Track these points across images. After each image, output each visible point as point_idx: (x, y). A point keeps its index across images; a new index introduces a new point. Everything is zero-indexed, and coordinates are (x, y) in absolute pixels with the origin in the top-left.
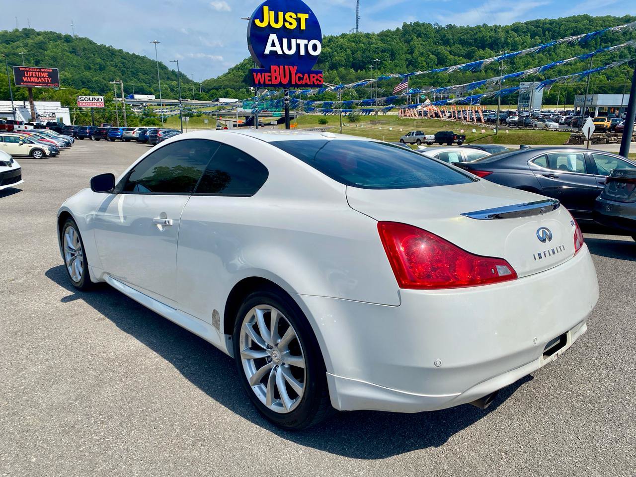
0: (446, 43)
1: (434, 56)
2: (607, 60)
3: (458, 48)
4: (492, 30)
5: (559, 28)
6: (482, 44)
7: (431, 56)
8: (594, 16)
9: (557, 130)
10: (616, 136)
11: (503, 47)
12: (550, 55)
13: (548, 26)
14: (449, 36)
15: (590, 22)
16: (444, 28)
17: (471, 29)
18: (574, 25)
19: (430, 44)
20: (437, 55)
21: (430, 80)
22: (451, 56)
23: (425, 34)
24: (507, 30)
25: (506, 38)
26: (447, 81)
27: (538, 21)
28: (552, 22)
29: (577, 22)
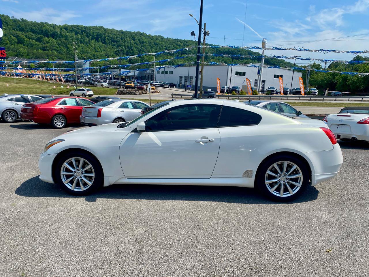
0: (22, 30)
1: (15, 38)
2: (116, 51)
3: (30, 34)
4: (51, 26)
5: (90, 32)
6: (46, 34)
7: (12, 37)
8: (106, 28)
9: (108, 87)
10: (138, 91)
11: (60, 38)
12: (87, 46)
13: (83, 29)
14: (23, 26)
15: (105, 30)
16: (18, 20)
17: (38, 24)
18: (97, 31)
19: (10, 30)
20: (17, 37)
21: (14, 53)
22: (27, 39)
23: (5, 22)
24: (60, 28)
25: (61, 33)
26: (26, 54)
27: (78, 26)
28: (85, 28)
29: (98, 29)
